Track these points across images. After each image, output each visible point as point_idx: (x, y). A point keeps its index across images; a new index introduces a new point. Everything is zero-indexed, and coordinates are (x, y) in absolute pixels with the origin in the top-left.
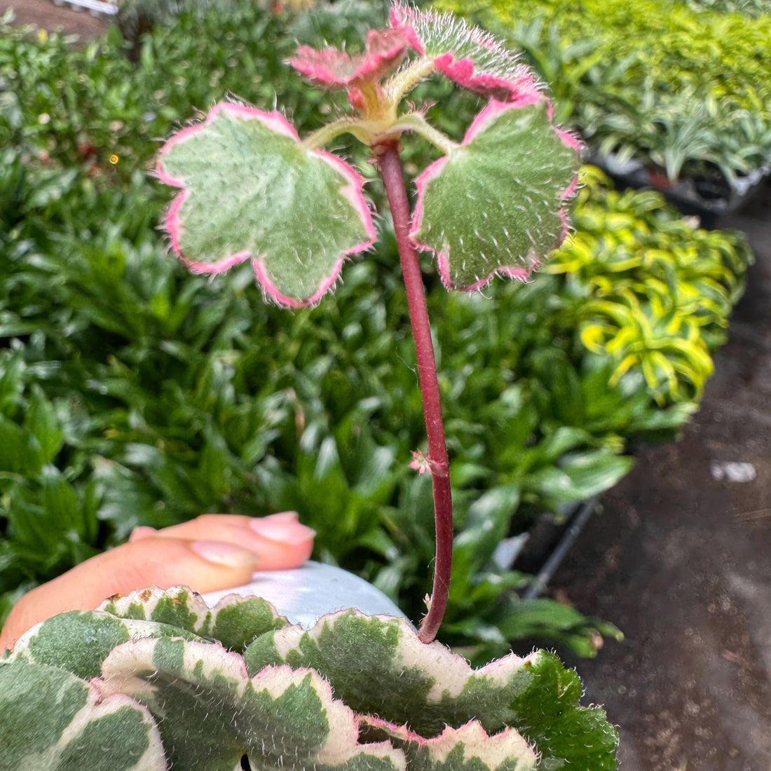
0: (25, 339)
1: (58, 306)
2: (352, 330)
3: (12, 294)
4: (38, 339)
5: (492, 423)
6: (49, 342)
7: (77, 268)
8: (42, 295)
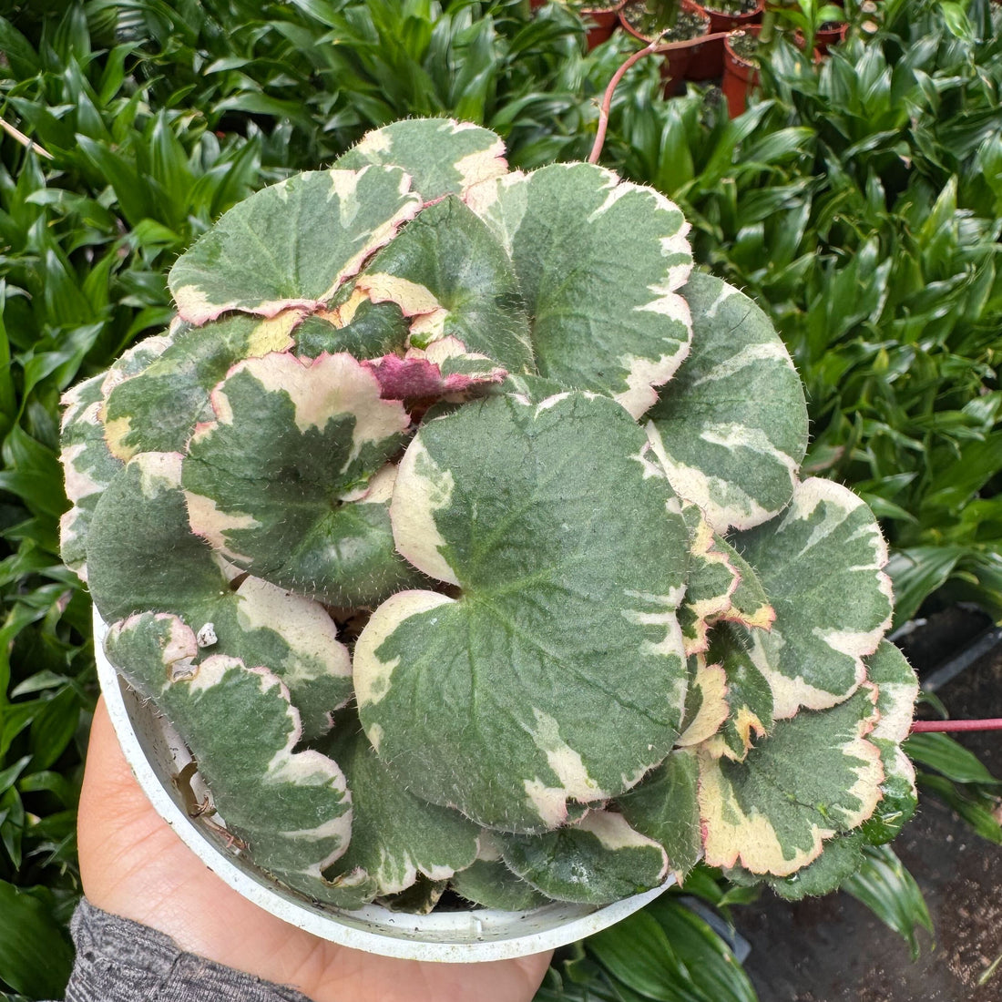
0: (267, 123)
1: (319, 84)
2: (751, 232)
3: (259, 50)
4: (284, 129)
5: (937, 442)
6: (298, 137)
7: (357, 28)
8: (301, 60)
